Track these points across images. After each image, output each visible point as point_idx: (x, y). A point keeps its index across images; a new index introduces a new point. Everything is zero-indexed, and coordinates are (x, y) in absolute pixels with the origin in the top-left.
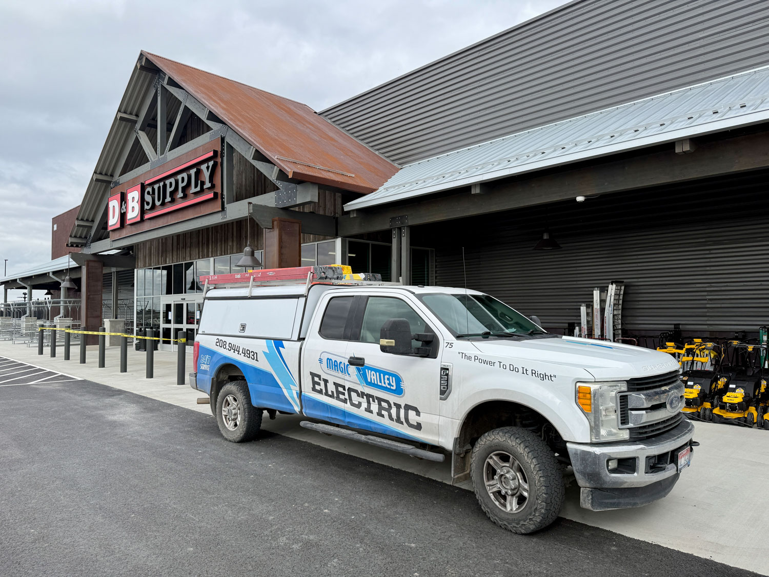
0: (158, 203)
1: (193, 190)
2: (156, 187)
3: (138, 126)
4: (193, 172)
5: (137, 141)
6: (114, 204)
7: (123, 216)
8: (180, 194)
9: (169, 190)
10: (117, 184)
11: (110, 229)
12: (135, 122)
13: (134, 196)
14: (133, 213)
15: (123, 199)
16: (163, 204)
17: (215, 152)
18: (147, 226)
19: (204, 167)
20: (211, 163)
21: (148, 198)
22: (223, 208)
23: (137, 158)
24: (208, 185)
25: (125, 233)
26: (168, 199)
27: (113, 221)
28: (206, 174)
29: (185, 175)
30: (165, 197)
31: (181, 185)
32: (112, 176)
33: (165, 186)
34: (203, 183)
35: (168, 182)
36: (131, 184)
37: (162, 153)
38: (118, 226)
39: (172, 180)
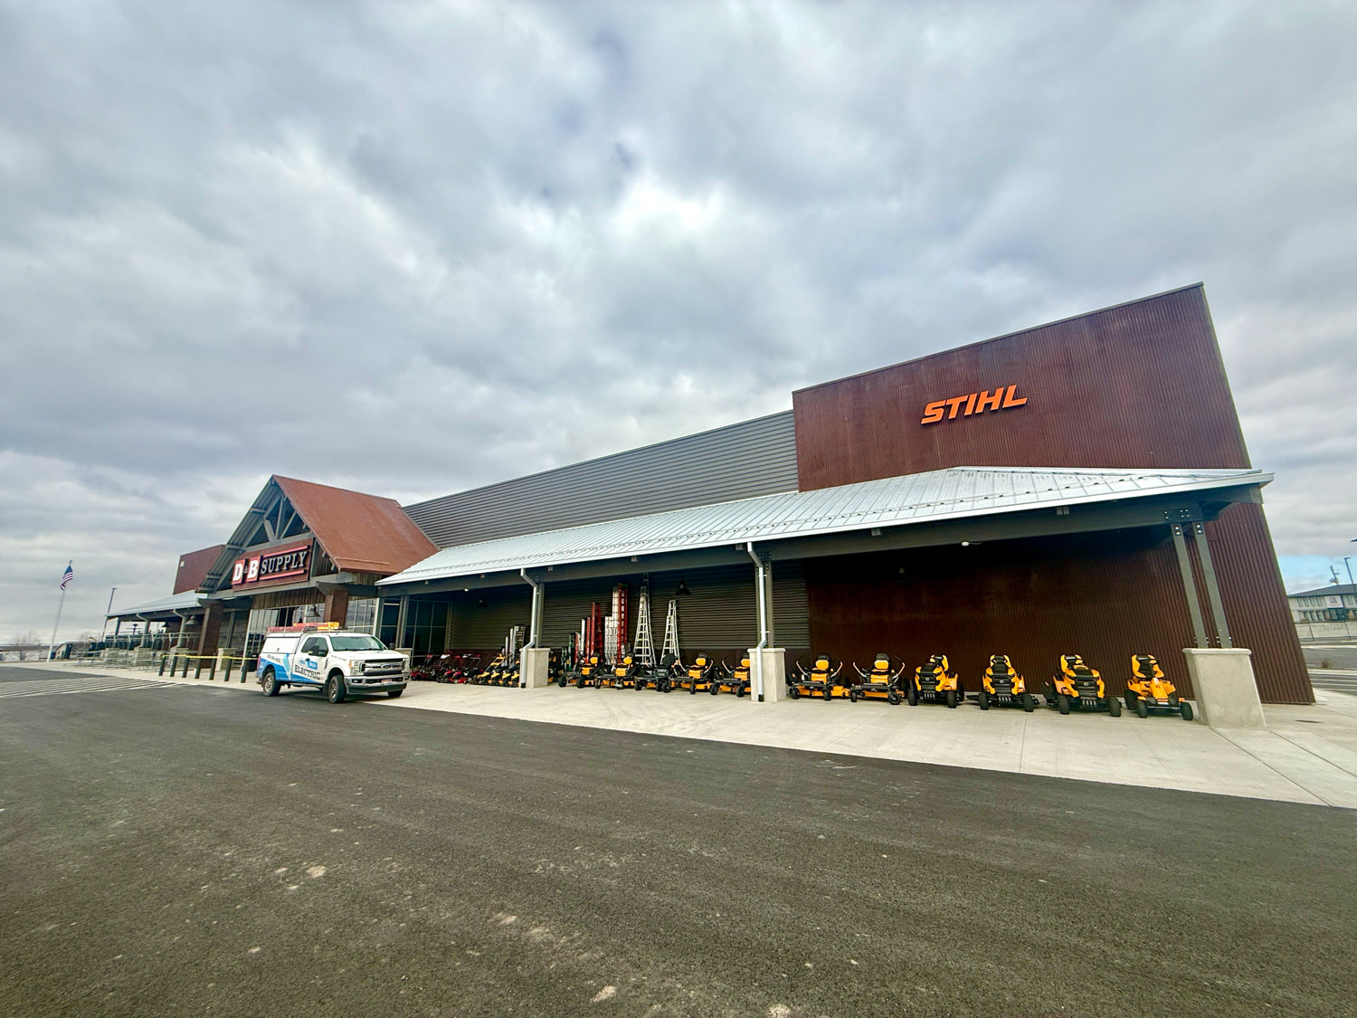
0: (270, 571)
1: (293, 566)
2: (271, 560)
3: (265, 516)
4: (294, 555)
5: (263, 526)
6: (239, 567)
7: (245, 576)
8: (285, 568)
9: (279, 564)
10: (244, 551)
11: (233, 583)
12: (264, 514)
13: (255, 563)
14: (252, 575)
15: (247, 564)
16: (274, 571)
17: (309, 547)
18: (261, 585)
19: (301, 554)
20: (305, 553)
21: (264, 566)
22: (309, 579)
23: (261, 538)
24: (301, 565)
25: (244, 587)
26: (277, 569)
27: (237, 578)
28: (302, 559)
29: (289, 556)
30: (275, 568)
31: (286, 562)
32: (241, 545)
33: (276, 560)
34: (299, 563)
35: (278, 558)
36: (255, 555)
37: (279, 538)
38: (240, 582)
39: (281, 558)
